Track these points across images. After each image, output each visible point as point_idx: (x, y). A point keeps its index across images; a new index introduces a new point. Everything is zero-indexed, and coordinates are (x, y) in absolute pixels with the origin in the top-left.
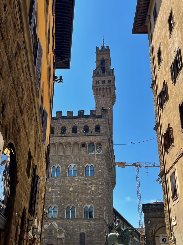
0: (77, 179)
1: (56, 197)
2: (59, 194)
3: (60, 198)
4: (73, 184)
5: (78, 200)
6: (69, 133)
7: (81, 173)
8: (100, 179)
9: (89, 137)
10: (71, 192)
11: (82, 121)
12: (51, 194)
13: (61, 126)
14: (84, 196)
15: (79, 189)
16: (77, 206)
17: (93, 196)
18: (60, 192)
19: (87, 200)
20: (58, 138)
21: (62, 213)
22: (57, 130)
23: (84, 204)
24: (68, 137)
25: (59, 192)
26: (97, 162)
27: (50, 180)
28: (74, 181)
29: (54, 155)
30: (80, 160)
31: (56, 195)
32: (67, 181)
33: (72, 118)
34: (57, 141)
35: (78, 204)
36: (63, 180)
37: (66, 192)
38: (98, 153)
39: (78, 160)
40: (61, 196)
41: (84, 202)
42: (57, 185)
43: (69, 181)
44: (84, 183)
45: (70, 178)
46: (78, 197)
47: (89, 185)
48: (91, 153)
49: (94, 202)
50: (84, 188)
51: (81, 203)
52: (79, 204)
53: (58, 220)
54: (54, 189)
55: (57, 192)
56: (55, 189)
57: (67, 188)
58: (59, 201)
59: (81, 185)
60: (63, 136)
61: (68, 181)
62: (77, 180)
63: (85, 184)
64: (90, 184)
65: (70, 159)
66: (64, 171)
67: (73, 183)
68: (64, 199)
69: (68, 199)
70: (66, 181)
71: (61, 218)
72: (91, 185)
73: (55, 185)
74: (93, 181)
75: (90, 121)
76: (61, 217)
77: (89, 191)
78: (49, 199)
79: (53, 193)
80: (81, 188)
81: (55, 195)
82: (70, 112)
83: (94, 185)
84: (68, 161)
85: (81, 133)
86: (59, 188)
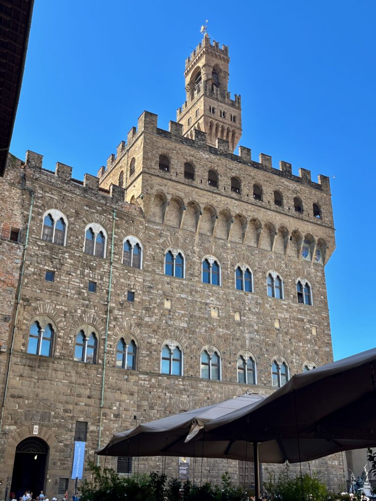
0: (285, 305)
1: (252, 336)
2: (257, 331)
3: (259, 340)
4: (279, 315)
5: (293, 351)
6: (269, 203)
7: (292, 294)
8: (324, 315)
9: (305, 222)
10: (277, 332)
11: (291, 185)
12: (241, 328)
13: (253, 182)
14: (301, 344)
15: (292, 328)
16: (292, 362)
17: (316, 348)
18: (259, 328)
19: (307, 353)
20: (250, 206)
21: (267, 374)
22: (248, 188)
23: (303, 361)
24: (268, 211)
25: (256, 328)
26: (315, 278)
27: (236, 296)
28: (281, 309)
29: (237, 241)
30: (286, 267)
31: (252, 333)
32: (268, 306)
33: (271, 172)
34: (249, 213)
35: (293, 358)
36: (260, 302)
37: (269, 329)
38: (316, 262)
39: (284, 266)
40: (262, 337)
41: (303, 356)
42: (250, 309)
43: (272, 307)
44: (299, 316)
45: (274, 301)
46: (291, 343)
47: (307, 323)
48: (304, 258)
49: (320, 360)
50: (300, 327)
51: (298, 358)
52: (294, 360)
53: (259, 389)
54: (245, 318)
55: (253, 326)
56: (248, 318)
57: (270, 320)
58: (257, 346)
59: (295, 320)
60: (259, 204)
61: (270, 306)
62: (286, 307)
63: (300, 318)
64: (310, 322)
65: (269, 259)
66: (260, 282)
67: (280, 313)
68: (267, 344)
69: (274, 345)
70: (266, 305)
71: (265, 384)
72: (312, 323)
73: (247, 308)
74: (313, 315)
75: (304, 191)
76: (265, 382)
77: (308, 335)
78: (238, 339)
79: (244, 326)
80: (295, 325)
81: (249, 333)
82: (266, 157)
83: (315, 324)
84: (265, 262)
85: (290, 210)
86: (255, 318)
